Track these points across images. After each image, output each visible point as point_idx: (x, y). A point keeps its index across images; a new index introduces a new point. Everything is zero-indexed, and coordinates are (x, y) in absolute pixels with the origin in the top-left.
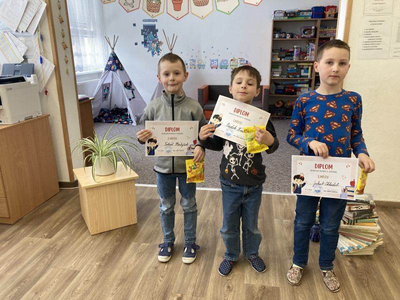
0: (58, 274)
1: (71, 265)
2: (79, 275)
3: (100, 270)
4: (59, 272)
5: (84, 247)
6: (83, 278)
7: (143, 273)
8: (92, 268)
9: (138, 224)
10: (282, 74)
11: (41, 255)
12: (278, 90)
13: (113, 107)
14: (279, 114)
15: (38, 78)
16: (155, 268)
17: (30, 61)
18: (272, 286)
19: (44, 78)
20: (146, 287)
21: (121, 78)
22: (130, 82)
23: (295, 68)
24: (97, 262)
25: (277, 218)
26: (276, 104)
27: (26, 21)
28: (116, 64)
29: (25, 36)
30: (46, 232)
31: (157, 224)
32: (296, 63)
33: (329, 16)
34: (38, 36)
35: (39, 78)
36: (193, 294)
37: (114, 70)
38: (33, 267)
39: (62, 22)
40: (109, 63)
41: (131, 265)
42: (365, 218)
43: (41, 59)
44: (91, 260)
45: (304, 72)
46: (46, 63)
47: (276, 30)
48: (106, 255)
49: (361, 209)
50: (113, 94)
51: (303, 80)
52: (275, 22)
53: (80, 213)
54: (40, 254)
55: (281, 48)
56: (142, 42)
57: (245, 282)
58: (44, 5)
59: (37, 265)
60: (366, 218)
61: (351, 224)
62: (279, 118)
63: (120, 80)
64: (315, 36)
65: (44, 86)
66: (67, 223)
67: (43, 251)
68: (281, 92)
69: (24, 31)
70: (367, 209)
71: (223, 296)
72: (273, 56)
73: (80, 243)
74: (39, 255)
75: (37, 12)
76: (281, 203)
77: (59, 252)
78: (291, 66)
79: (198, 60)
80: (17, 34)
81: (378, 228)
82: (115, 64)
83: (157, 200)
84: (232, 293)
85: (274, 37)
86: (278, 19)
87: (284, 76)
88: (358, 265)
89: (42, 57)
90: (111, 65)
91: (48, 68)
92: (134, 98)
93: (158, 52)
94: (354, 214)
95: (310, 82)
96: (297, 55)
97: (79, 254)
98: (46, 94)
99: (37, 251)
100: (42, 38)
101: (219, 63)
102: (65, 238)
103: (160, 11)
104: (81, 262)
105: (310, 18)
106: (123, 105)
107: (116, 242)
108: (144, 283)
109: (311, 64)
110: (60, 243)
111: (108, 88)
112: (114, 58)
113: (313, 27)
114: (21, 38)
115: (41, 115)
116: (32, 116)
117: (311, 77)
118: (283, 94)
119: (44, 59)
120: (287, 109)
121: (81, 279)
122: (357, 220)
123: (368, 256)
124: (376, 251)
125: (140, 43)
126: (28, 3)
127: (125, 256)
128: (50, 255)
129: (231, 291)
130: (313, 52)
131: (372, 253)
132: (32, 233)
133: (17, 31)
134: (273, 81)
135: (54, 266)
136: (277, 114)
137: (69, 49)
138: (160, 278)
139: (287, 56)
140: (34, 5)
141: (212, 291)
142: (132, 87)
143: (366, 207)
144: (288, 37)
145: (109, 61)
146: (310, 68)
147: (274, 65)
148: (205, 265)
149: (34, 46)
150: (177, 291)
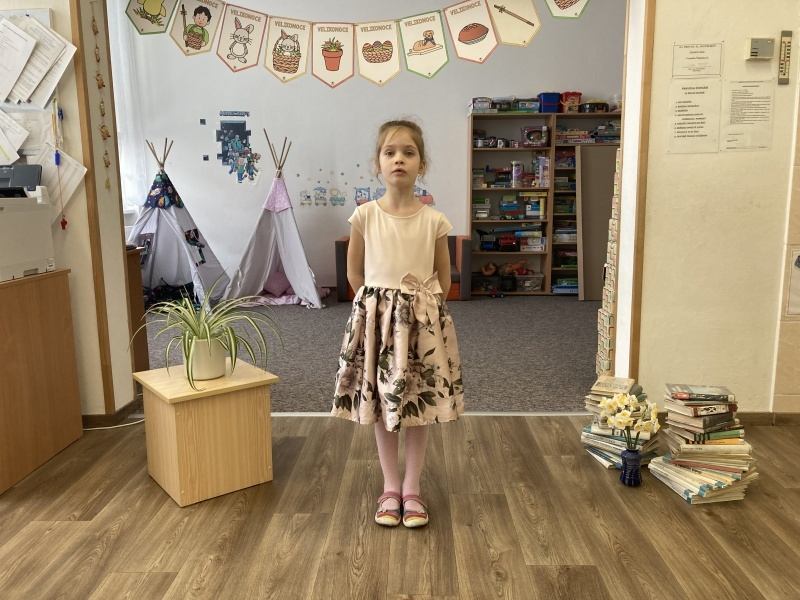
0: (129, 582)
1: (153, 565)
2: (178, 581)
3: (221, 569)
4: (131, 580)
5: (172, 529)
6: (187, 586)
7: (317, 564)
8: (201, 566)
9: (276, 482)
10: (491, 214)
11: (80, 550)
12: (487, 243)
13: (156, 283)
14: (490, 287)
15: (49, 194)
16: (338, 554)
17: (31, 161)
18: (582, 564)
19: (61, 194)
20: (330, 589)
21: (178, 220)
22: (196, 231)
23: (515, 202)
24: (209, 553)
25: (546, 454)
26: (483, 269)
27: (30, 80)
28: (168, 194)
29: (26, 111)
30: (76, 509)
31: (315, 480)
32: (517, 191)
33: (570, 109)
34: (53, 110)
35: (51, 194)
36: (432, 592)
37: (164, 207)
38: (67, 575)
39: (101, 86)
40: (153, 193)
41: (284, 554)
42: (721, 430)
43: (58, 157)
44: (196, 551)
45: (532, 209)
46: (69, 164)
47: (477, 133)
48: (225, 540)
49: (715, 412)
50: (157, 256)
51: (531, 223)
52: (477, 119)
53: (144, 469)
54: (77, 548)
55: (488, 167)
56: (219, 156)
57: (528, 563)
58: (72, 50)
59: (75, 570)
60: (725, 430)
61: (698, 443)
62: (490, 296)
63: (177, 226)
64: (548, 144)
65: (60, 211)
66: (118, 490)
67: (81, 544)
68: (491, 246)
69: (25, 99)
70: (724, 411)
71: (493, 591)
72: (474, 181)
73: (161, 523)
74: (73, 553)
75: (56, 63)
76: (547, 429)
77: (117, 544)
78: (507, 199)
79: (331, 190)
80: (7, 105)
81: (747, 447)
82: (165, 194)
83: (300, 438)
84: (509, 584)
85: (474, 145)
86: (480, 112)
87: (496, 217)
88: (724, 518)
89: (61, 152)
90: (158, 197)
91: (73, 173)
92: (203, 262)
93: (251, 174)
94: (704, 422)
95: (543, 227)
96: (518, 178)
97: (164, 542)
98: (64, 228)
99: (67, 545)
100: (61, 114)
101: (372, 195)
102: (124, 517)
103: (299, 71)
104: (173, 557)
105: (536, 112)
106: (178, 279)
107: (239, 514)
108: (324, 581)
109: (544, 194)
110: (115, 527)
111: (149, 244)
112: (164, 183)
113: (545, 128)
114: (16, 115)
115: (53, 268)
116: (37, 269)
117: (546, 218)
118: (497, 250)
119: (64, 155)
120: (503, 278)
121: (184, 587)
122: (708, 433)
123: (736, 503)
124: (748, 492)
125: (213, 157)
126: (37, 47)
127: (267, 539)
128: (99, 550)
129: (505, 579)
130: (547, 173)
131: (740, 497)
132: (45, 512)
133: (7, 100)
134: (477, 227)
135: (115, 568)
136: (487, 289)
137: (111, 140)
138: (355, 571)
139: (498, 180)
140: (48, 49)
141: (469, 585)
142: (200, 240)
143: (721, 409)
144: (501, 145)
145: (153, 188)
146: (542, 201)
147: (477, 197)
148: (438, 542)
149: (44, 130)
150: (397, 590)
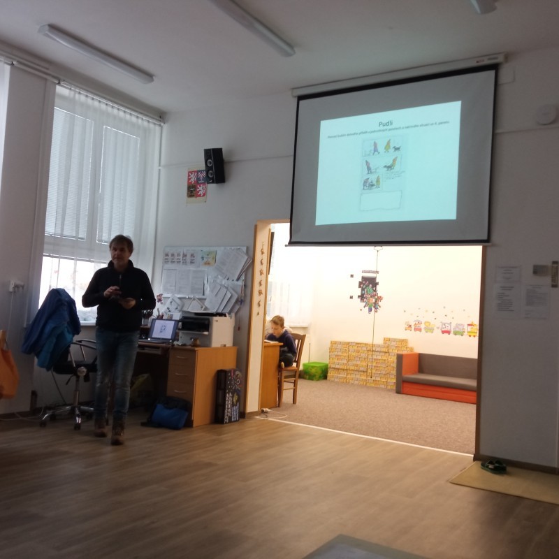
56: (359, 296)
79: (425, 323)
93: (376, 308)
101: (452, 328)
116: (225, 345)
